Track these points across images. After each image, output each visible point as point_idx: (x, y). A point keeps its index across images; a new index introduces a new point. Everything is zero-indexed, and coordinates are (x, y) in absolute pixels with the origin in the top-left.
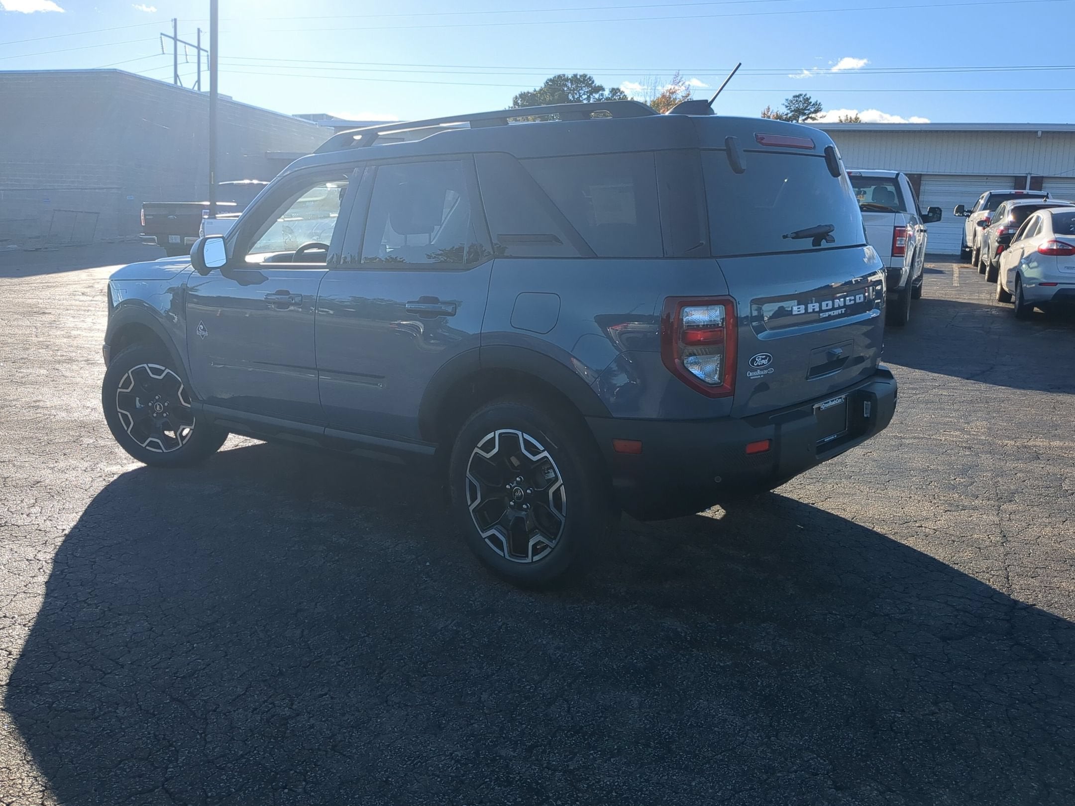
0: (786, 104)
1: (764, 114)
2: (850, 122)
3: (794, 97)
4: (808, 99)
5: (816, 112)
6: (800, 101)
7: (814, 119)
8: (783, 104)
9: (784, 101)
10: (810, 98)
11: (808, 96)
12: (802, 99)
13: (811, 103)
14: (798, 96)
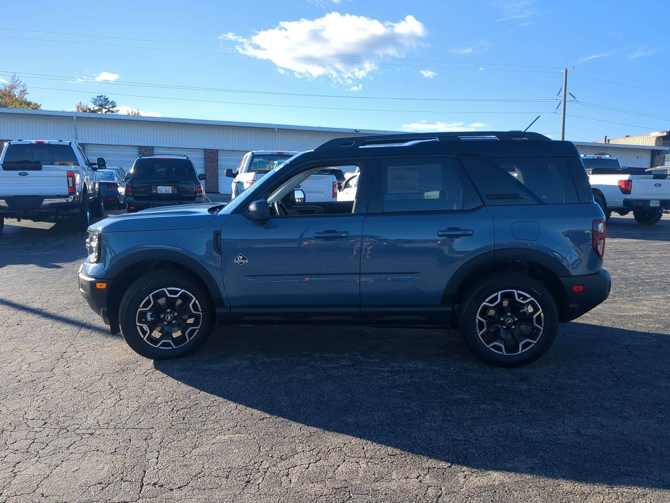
0: (93, 101)
1: (78, 106)
2: (135, 114)
3: (98, 97)
4: (107, 99)
5: (113, 107)
6: (102, 100)
7: (112, 112)
8: (91, 101)
9: (91, 99)
10: (108, 98)
11: (107, 97)
12: (103, 99)
13: (109, 101)
14: (101, 97)
